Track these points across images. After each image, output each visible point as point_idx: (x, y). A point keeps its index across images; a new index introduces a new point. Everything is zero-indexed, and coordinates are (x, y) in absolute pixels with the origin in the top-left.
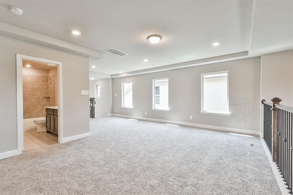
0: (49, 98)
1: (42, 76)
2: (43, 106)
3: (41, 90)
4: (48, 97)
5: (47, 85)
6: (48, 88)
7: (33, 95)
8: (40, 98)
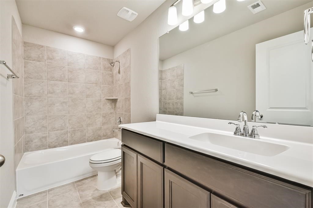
0: (114, 101)
1: (103, 59)
2: (104, 117)
3: (102, 86)
4: (113, 99)
5: (112, 76)
6: (113, 82)
7: (88, 96)
8: (100, 101)
